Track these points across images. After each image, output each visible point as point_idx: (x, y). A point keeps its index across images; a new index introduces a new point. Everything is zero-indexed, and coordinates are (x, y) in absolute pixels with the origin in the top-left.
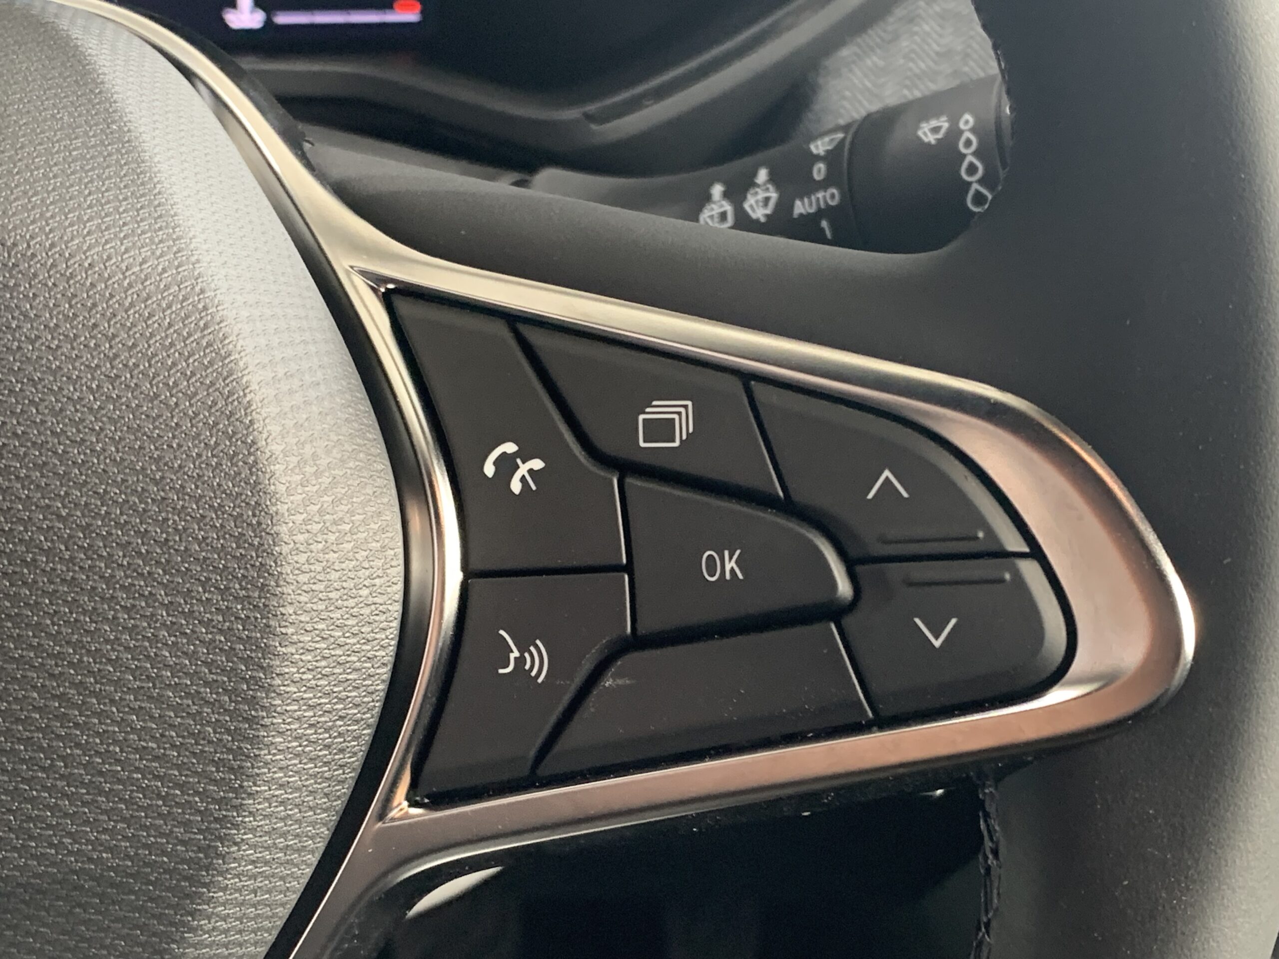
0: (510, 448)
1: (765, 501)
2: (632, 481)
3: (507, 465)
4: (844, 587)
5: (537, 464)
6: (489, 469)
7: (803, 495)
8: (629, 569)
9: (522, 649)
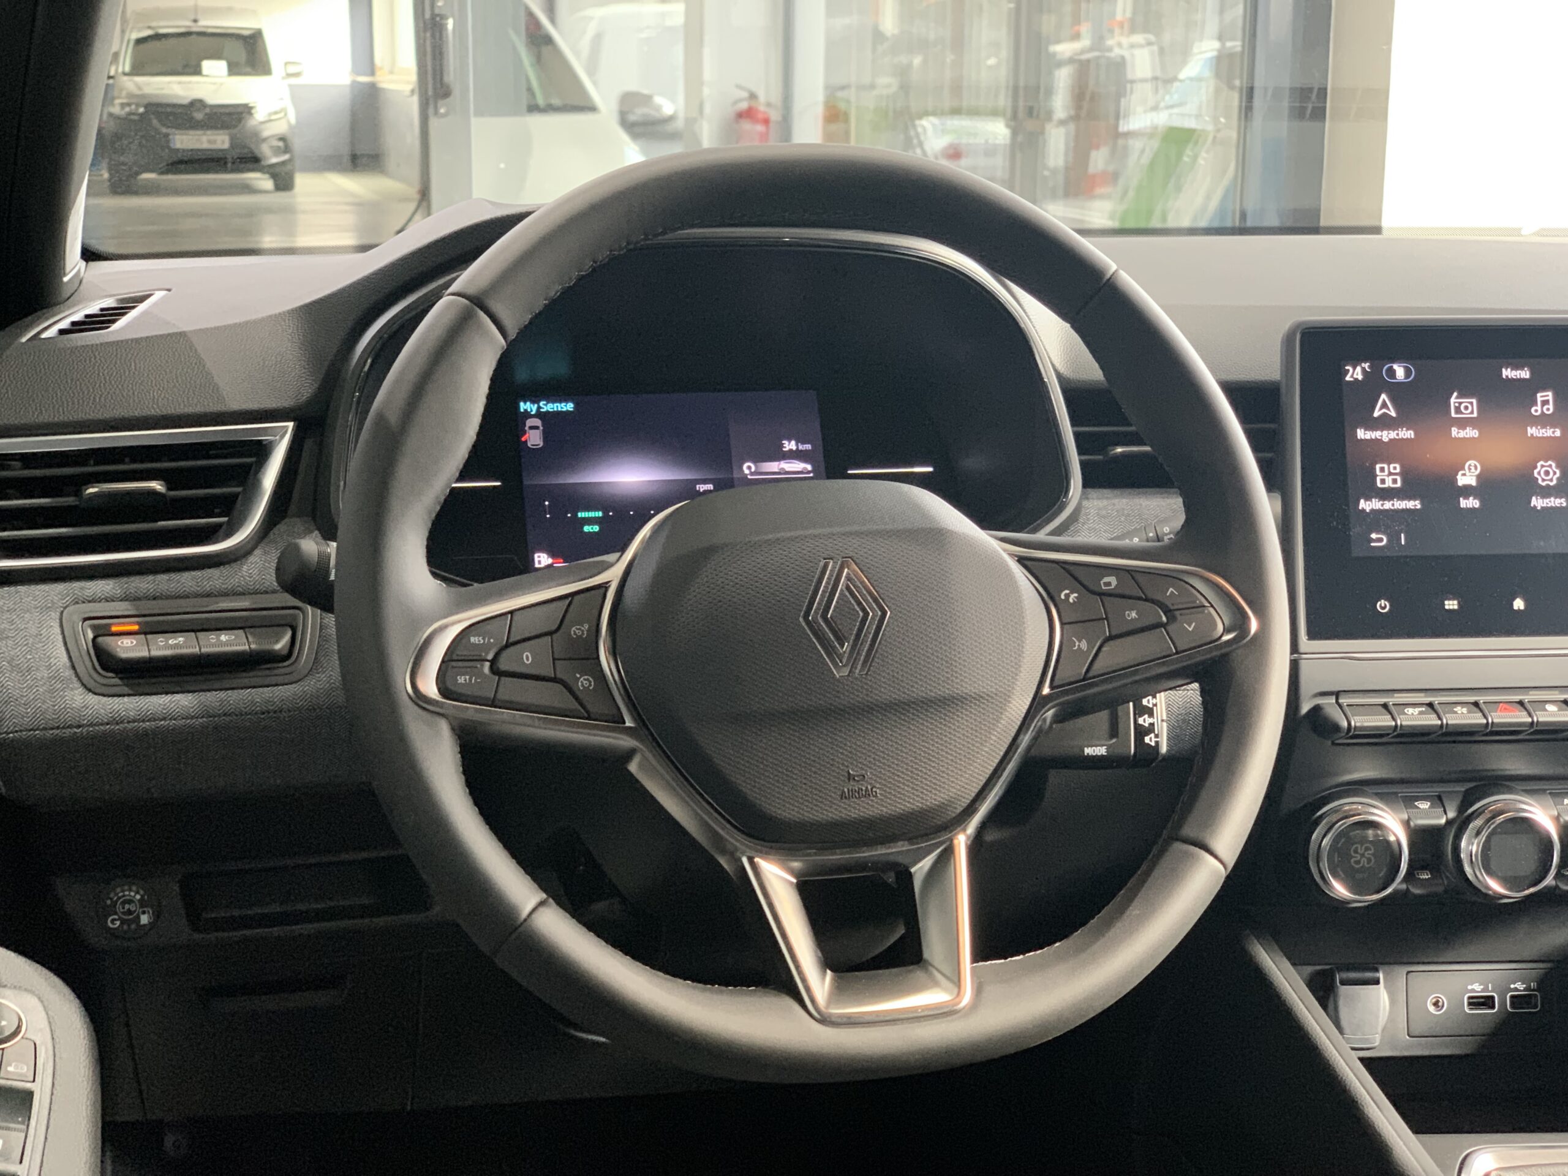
0: (1067, 592)
1: (1140, 599)
2: (1103, 597)
3: (1067, 596)
4: (1164, 619)
5: (1076, 595)
6: (1063, 597)
7: (1150, 595)
8: (1107, 618)
9: (1080, 641)
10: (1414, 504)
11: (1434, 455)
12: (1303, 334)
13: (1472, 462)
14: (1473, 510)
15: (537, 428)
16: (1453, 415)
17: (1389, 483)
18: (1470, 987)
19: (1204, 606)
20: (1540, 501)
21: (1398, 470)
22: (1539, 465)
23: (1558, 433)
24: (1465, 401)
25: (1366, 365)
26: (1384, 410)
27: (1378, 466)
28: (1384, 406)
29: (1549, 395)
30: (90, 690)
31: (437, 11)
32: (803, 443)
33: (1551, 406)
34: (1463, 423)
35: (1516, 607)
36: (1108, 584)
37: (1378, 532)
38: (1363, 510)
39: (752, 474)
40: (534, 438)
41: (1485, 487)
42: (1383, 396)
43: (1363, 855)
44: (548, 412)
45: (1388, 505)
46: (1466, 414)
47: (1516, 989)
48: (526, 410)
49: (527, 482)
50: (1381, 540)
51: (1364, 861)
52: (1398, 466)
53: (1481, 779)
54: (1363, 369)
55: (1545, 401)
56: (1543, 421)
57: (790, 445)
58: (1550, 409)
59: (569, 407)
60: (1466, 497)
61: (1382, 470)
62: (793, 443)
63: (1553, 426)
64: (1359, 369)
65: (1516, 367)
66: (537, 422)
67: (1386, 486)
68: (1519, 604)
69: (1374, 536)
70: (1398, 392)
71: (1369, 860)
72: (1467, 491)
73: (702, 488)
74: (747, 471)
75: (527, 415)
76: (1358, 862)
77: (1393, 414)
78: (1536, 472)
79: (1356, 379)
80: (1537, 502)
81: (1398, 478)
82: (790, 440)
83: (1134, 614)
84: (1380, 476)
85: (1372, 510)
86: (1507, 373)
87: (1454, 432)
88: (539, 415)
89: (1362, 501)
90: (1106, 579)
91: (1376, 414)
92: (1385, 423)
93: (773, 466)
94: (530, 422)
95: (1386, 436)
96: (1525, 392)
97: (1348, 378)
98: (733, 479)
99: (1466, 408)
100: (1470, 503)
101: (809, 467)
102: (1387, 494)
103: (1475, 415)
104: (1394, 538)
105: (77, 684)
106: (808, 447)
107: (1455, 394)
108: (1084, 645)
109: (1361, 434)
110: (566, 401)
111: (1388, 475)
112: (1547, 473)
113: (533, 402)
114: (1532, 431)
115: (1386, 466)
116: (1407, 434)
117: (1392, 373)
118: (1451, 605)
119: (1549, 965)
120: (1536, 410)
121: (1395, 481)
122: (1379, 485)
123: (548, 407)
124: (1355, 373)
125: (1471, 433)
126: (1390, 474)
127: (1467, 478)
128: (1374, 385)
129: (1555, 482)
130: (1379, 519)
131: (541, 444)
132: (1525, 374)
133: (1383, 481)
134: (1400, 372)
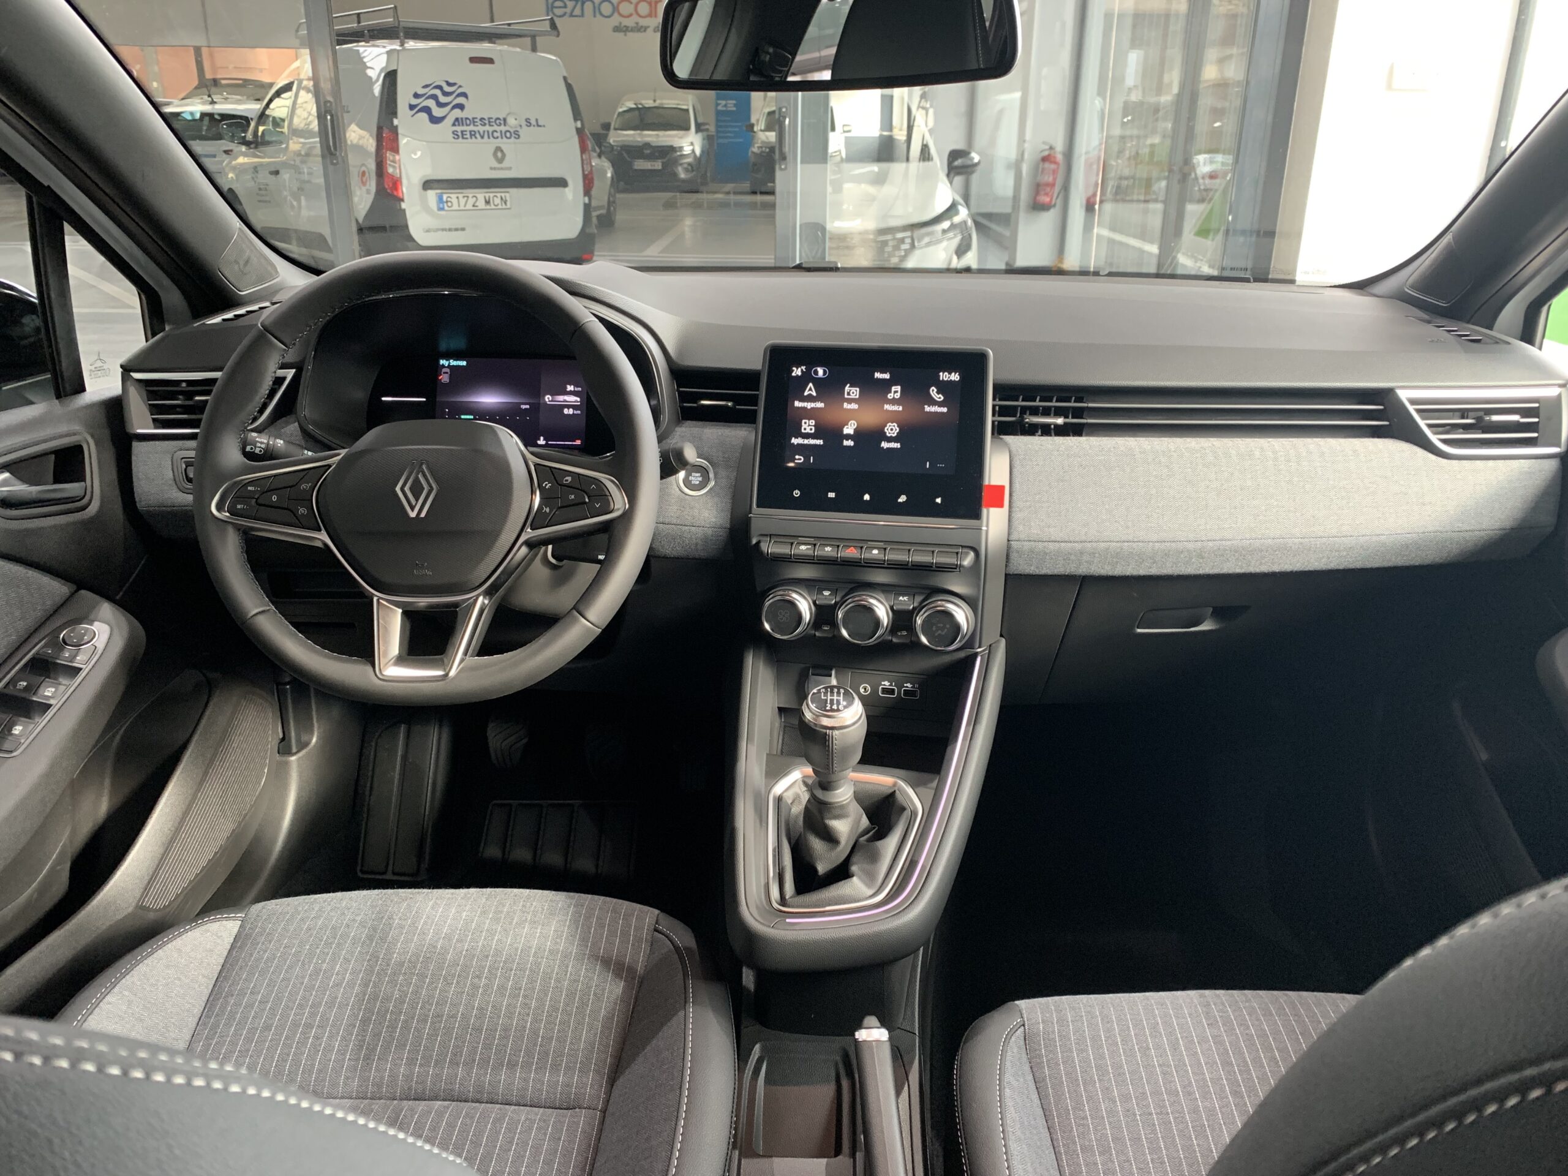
0: (547, 483)
2: (562, 487)
3: (546, 485)
4: (587, 500)
5: (550, 485)
6: (544, 485)
7: (583, 488)
8: (561, 498)
9: (546, 508)
10: (820, 442)
11: (832, 417)
12: (771, 350)
13: (853, 422)
14: (849, 447)
15: (447, 373)
16: (846, 396)
17: (808, 430)
18: (883, 683)
19: (606, 495)
20: (886, 444)
21: (813, 424)
22: (888, 425)
23: (901, 408)
24: (853, 389)
25: (803, 368)
26: (810, 392)
27: (804, 421)
28: (810, 390)
29: (899, 388)
30: (181, 490)
31: (782, 114)
32: (577, 387)
33: (899, 394)
34: (850, 401)
35: (865, 499)
36: (567, 480)
37: (799, 455)
38: (793, 444)
39: (549, 401)
40: (444, 378)
41: (857, 436)
42: (811, 385)
43: (784, 616)
44: (453, 366)
45: (806, 442)
46: (852, 396)
47: (907, 687)
48: (443, 365)
49: (437, 400)
50: (800, 459)
51: (784, 619)
52: (814, 421)
53: (858, 583)
54: (802, 370)
55: (896, 391)
56: (894, 402)
57: (570, 388)
58: (898, 396)
59: (464, 363)
60: (847, 440)
61: (805, 423)
62: (572, 386)
63: (899, 404)
64: (799, 369)
65: (882, 372)
66: (448, 370)
67: (806, 431)
68: (867, 497)
69: (797, 457)
70: (818, 383)
71: (787, 619)
72: (848, 437)
73: (523, 407)
74: (547, 400)
75: (443, 366)
76: (782, 619)
77: (814, 394)
78: (886, 428)
79: (797, 375)
80: (885, 445)
81: (813, 428)
82: (570, 385)
83: (573, 497)
84: (804, 426)
85: (798, 444)
86: (878, 375)
87: (846, 405)
88: (449, 366)
89: (793, 438)
90: (567, 478)
91: (806, 393)
92: (810, 399)
93: (561, 398)
94: (444, 370)
95: (809, 405)
96: (886, 385)
97: (793, 374)
98: (539, 404)
99: (853, 393)
100: (849, 443)
101: (578, 399)
102: (807, 436)
103: (857, 397)
104: (807, 458)
105: (175, 487)
106: (580, 389)
107: (848, 385)
108: (548, 510)
109: (797, 404)
110: (463, 360)
111: (808, 426)
112: (892, 430)
113: (447, 360)
114: (887, 407)
115: (807, 421)
116: (820, 405)
117: (816, 372)
118: (832, 495)
119: (925, 677)
120: (890, 396)
121: (811, 429)
122: (803, 431)
123: (453, 363)
124: (797, 372)
125: (854, 406)
126: (809, 425)
127: (849, 430)
128: (807, 378)
129: (895, 434)
130: (801, 449)
131: (448, 381)
132: (887, 376)
133: (805, 429)
134: (820, 371)
